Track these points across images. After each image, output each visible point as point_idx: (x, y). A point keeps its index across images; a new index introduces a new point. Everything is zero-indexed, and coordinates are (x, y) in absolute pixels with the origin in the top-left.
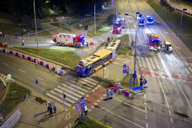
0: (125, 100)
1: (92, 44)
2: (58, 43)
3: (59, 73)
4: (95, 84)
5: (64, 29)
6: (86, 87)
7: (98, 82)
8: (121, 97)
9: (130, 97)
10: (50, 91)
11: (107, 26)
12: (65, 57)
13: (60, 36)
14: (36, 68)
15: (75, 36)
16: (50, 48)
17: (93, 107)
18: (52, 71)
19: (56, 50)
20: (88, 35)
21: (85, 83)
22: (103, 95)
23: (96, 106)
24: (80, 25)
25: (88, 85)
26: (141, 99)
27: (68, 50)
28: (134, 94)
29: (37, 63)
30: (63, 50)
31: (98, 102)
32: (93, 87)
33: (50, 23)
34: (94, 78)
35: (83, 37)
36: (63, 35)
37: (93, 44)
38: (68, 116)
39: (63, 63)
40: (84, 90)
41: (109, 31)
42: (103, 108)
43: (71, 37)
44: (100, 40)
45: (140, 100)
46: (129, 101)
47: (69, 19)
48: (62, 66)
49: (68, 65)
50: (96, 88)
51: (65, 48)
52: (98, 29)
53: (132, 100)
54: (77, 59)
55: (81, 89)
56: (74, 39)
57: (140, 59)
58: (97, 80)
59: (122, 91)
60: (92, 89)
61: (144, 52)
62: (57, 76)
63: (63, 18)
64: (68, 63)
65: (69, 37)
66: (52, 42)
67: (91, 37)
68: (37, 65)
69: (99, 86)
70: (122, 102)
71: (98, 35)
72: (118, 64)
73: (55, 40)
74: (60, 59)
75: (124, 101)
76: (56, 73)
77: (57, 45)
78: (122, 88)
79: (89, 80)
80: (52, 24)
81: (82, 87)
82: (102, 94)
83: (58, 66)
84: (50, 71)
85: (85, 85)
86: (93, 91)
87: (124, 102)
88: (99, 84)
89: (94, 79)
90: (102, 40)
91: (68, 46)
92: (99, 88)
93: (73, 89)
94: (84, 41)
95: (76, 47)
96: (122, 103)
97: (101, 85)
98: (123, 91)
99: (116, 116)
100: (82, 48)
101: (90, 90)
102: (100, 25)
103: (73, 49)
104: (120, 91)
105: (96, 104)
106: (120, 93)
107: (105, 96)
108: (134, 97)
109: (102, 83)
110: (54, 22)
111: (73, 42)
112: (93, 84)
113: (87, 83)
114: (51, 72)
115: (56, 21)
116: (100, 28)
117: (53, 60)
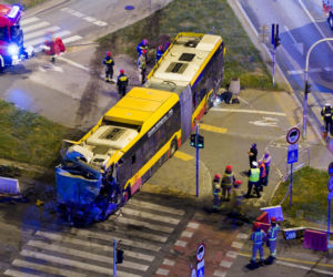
0: (318, 262)
1: (56, 47)
4: (176, 222)
7: (182, 213)
8: (298, 254)
10: (10, 263)
21: (133, 222)
22: (228, 255)
25: (147, 225)
32: (174, 232)
34: (158, 199)
37: (62, 49)
44: (81, 20)
49: (11, 159)
54: (34, 126)
57: (318, 101)
59: (294, 235)
60: (172, 241)
61: (328, 69)
64: (9, 150)
69: (194, 225)
72: (233, 133)
75: (314, 266)
78: (288, 226)
79: (142, 210)
82: (220, 253)
86: (181, 244)
87: (315, 270)
88: (191, 219)
89: (159, 203)
90: (89, 19)
92: (197, 234)
93: (95, 245)
94: (21, 34)
96: (309, 272)
97: (199, 221)
98: (297, 232)
100: (21, 71)
101: (167, 242)
104: (285, 235)
107: (234, 257)
113: (139, 218)
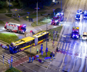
2: (7, 30)
3: (4, 48)
4: (25, 55)
5: (15, 19)
6: (18, 56)
7: (26, 54)
11: (49, 19)
12: (11, 39)
13: (9, 25)
15: (19, 25)
16: (1, 33)
17: (19, 65)
19: (5, 34)
20: (32, 25)
23: (21, 65)
24: (27, 17)
25: (20, 55)
26: (47, 64)
27: (13, 35)
28: (45, 61)
30: (10, 34)
33: (5, 14)
35: (25, 26)
36: (11, 24)
38: (5, 67)
39: (8, 43)
41: (49, 23)
42: (24, 66)
43: (16, 26)
47: (21, 11)
48: (7, 44)
50: (24, 57)
51: (12, 33)
52: (41, 21)
56: (19, 27)
60: (21, 57)
62: (3, 49)
63: (16, 10)
65: (15, 26)
66: (4, 29)
67: (33, 27)
69: (26, 56)
70: (36, 64)
71: (40, 25)
73: (6, 28)
74: (7, 40)
76: (3, 48)
77: (7, 31)
80: (6, 15)
81: (16, 56)
83: (5, 44)
86: (22, 58)
90: (41, 29)
91: (14, 32)
94: (26, 29)
95: (19, 33)
99: (29, 69)
102: (44, 18)
103: (17, 34)
105: (21, 64)
109: (29, 55)
110: (9, 13)
111: (17, 30)
112: (23, 55)
115: (10, 12)
116: (43, 20)
117: (2, 40)
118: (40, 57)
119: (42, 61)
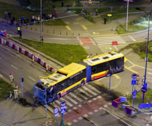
1: (115, 43)
4: (96, 94)
6: (82, 96)
8: (120, 114)
9: (132, 115)
14: (31, 65)
17: (81, 118)
18: (49, 72)
21: (84, 92)
22: (100, 108)
23: (85, 118)
24: (109, 15)
25: (87, 94)
26: (145, 119)
28: (139, 112)
29: (34, 60)
31: (89, 115)
37: (117, 44)
40: (79, 99)
42: (91, 121)
45: (144, 121)
46: (129, 119)
50: (95, 99)
53: (133, 119)
55: (75, 97)
58: (100, 91)
59: (125, 107)
60: (88, 100)
63: (90, 2)
68: (33, 62)
69: (100, 97)
70: (119, 118)
71: (131, 32)
75: (121, 118)
79: (90, 89)
81: (78, 96)
84: (47, 71)
85: (82, 93)
86: (90, 101)
88: (100, 95)
90: (133, 39)
102: (139, 18)
104: (122, 106)
105: (86, 116)
106: (121, 109)
108: (138, 115)
109: (104, 95)
112: (93, 93)
113: (87, 91)
114: (47, 73)
116: (137, 22)
118: (128, 102)
119: (133, 113)
